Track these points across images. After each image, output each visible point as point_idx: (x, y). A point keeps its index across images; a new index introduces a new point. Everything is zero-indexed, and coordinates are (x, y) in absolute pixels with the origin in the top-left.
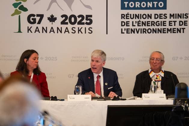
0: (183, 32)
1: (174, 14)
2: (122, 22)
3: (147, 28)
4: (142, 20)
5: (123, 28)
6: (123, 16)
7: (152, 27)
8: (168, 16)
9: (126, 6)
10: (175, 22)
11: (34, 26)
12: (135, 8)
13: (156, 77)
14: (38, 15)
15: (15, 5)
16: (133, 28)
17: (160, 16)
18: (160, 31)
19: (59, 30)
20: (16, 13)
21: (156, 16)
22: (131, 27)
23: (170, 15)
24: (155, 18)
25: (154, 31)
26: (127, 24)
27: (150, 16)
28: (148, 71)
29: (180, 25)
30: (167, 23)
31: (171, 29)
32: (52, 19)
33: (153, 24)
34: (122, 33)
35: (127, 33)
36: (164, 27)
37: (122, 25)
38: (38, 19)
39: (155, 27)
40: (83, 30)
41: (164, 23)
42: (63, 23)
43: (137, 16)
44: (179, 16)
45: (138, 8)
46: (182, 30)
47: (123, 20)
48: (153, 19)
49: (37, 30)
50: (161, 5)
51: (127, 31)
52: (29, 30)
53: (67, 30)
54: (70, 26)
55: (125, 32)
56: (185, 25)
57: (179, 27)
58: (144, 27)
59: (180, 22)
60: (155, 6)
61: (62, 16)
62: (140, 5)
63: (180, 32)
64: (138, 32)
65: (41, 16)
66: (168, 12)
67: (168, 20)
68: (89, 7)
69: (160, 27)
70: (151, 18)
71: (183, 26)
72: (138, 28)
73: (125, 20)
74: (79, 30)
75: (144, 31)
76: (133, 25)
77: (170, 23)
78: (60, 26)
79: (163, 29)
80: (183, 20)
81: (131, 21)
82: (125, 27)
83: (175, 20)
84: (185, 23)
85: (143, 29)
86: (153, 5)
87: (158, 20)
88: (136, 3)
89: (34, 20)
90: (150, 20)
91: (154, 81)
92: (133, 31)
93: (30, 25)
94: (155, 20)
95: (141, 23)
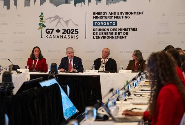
0: (126, 38)
1: (120, 29)
2: (94, 33)
3: (106, 36)
4: (104, 32)
5: (94, 36)
6: (94, 30)
7: (109, 36)
8: (118, 30)
9: (96, 25)
10: (121, 33)
11: (49, 35)
12: (100, 25)
13: (104, 61)
14: (51, 29)
15: (40, 24)
16: (99, 36)
17: (113, 30)
18: (113, 37)
19: (62, 37)
20: (40, 28)
21: (112, 30)
22: (98, 35)
23: (119, 29)
24: (111, 31)
25: (110, 37)
26: (96, 34)
27: (108, 30)
28: (100, 58)
29: (124, 34)
30: (117, 34)
31: (119, 36)
32: (58, 31)
33: (110, 34)
34: (94, 38)
35: (96, 38)
36: (116, 35)
37: (94, 34)
38: (51, 31)
39: (111, 35)
40: (73, 37)
41: (115, 33)
42: (63, 33)
43: (101, 30)
44: (124, 30)
45: (102, 26)
46: (125, 37)
47: (94, 32)
48: (110, 31)
49: (50, 37)
50: (114, 24)
51: (96, 37)
52: (46, 37)
53: (65, 37)
54: (67, 35)
55: (95, 38)
56: (126, 34)
57: (123, 36)
58: (105, 35)
59: (124, 33)
60: (111, 24)
61: (63, 30)
62: (103, 24)
63: (124, 38)
64: (102, 38)
65: (53, 30)
66: (117, 27)
67: (117, 32)
68: (77, 25)
69: (113, 36)
70: (109, 31)
71: (125, 35)
72: (102, 36)
73: (95, 32)
74: (72, 37)
75: (105, 37)
76: (99, 34)
77: (118, 34)
78: (62, 35)
79: (115, 36)
80: (126, 32)
81: (98, 32)
82: (95, 35)
83: (121, 32)
84: (127, 33)
85: (105, 36)
86: (110, 24)
87: (113, 31)
88: (101, 23)
89: (49, 32)
90: (108, 32)
91: (102, 63)
92: (99, 37)
93: (47, 34)
94: (111, 32)
95: (104, 33)
